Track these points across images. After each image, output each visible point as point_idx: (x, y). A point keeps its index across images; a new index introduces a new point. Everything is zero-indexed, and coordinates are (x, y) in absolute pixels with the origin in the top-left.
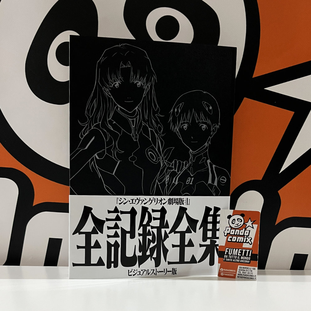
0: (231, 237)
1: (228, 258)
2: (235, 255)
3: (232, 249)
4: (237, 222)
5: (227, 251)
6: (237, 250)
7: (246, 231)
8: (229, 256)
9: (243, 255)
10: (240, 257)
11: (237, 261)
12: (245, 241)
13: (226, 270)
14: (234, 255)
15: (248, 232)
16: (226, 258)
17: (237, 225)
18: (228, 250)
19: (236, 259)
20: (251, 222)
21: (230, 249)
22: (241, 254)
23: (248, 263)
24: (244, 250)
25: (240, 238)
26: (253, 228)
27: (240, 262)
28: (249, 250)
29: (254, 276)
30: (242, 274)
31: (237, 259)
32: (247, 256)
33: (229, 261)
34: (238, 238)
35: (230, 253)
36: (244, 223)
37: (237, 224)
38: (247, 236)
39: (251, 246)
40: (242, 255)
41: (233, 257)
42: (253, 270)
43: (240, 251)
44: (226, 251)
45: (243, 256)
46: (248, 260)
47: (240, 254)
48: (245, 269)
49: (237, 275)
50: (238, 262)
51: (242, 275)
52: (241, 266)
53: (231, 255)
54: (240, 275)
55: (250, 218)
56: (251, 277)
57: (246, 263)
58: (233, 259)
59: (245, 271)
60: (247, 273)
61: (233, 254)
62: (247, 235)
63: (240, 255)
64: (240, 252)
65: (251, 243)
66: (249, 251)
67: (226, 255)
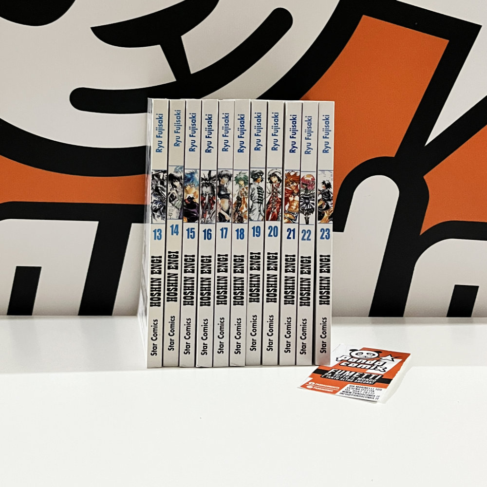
0: (349, 363)
1: (331, 376)
2: (347, 375)
3: (344, 371)
5: (334, 371)
6: (353, 373)
7: (378, 362)
8: (335, 375)
9: (363, 377)
10: (356, 378)
12: (372, 368)
13: (320, 385)
16: (329, 376)
17: (364, 357)
18: (336, 371)
19: (346, 378)
20: (391, 357)
21: (340, 370)
22: (361, 376)
23: (369, 384)
24: (366, 375)
25: (364, 366)
26: (393, 361)
27: (353, 382)
28: (376, 375)
30: (352, 392)
31: (349, 378)
32: (371, 378)
33: (333, 379)
35: (339, 373)
36: (378, 357)
38: (378, 366)
39: (383, 373)
43: (359, 374)
44: (332, 371)
46: (372, 381)
48: (361, 389)
49: (340, 392)
50: (350, 381)
52: (353, 385)
54: (347, 392)
57: (365, 383)
58: (340, 378)
60: (363, 391)
61: (344, 374)
62: (380, 364)
63: (358, 377)
65: (383, 371)
67: (329, 373)
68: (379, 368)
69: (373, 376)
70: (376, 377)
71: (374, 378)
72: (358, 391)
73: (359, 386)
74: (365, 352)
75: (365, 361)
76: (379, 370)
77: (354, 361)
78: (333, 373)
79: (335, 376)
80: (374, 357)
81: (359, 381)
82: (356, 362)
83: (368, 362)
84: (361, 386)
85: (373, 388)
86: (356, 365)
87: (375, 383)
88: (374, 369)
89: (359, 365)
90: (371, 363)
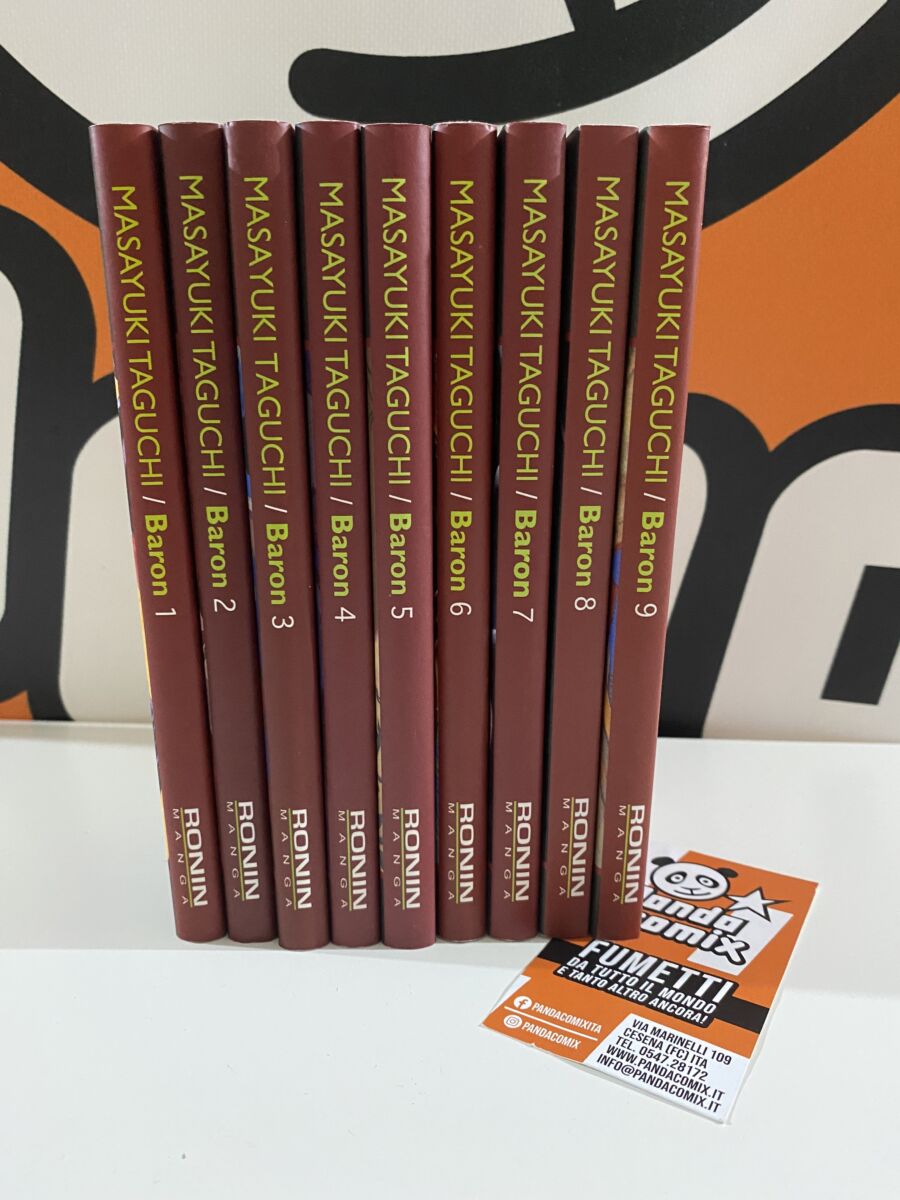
1: (587, 971)
2: (630, 971)
3: (625, 952)
4: (691, 882)
5: (598, 951)
6: (651, 961)
7: (725, 918)
8: (598, 967)
9: (678, 985)
10: (657, 988)
11: (635, 994)
12: (707, 944)
13: (548, 1011)
14: (625, 972)
15: (736, 924)
16: (579, 970)
17: (689, 892)
18: (604, 949)
19: (626, 986)
20: (763, 898)
21: (615, 948)
22: (670, 979)
23: (694, 1022)
24: (688, 973)
25: (687, 930)
26: (767, 917)
27: (646, 1003)
28: (720, 981)
29: (710, 1092)
30: (636, 1053)
31: (636, 987)
32: (700, 992)
33: (589, 984)
34: (677, 927)
35: (609, 960)
36: (725, 895)
37: (691, 890)
38: (725, 934)
39: (736, 970)
40: (669, 983)
41: (621, 976)
42: (712, 1064)
43: (668, 969)
44: (593, 947)
45: (677, 991)
46: (701, 1011)
47: (661, 976)
48: (666, 1043)
49: (602, 1049)
50: (636, 1001)
51: (631, 1058)
52: (645, 1021)
53: (609, 967)
54: (621, 1054)
55: (760, 889)
56: (686, 1088)
57: (681, 1018)
58: (611, 983)
59: (663, 1051)
60: (670, 1061)
61: (622, 968)
62: (731, 929)
63: (662, 981)
64: (668, 973)
65: (737, 958)
66: (715, 983)
67: (582, 960)
68: (727, 946)
69: (710, 981)
70: (716, 988)
71: (708, 997)
72: (657, 1051)
73: (664, 1028)
74: (693, 870)
75: (688, 908)
76: (726, 954)
77: (659, 907)
78: (593, 959)
79: (597, 974)
80: (716, 892)
81: (664, 1005)
82: (662, 913)
83: (694, 918)
84: (669, 1031)
85: (705, 1044)
86: (663, 923)
87: (711, 1017)
88: (712, 949)
89: (671, 924)
90: (706, 921)
